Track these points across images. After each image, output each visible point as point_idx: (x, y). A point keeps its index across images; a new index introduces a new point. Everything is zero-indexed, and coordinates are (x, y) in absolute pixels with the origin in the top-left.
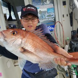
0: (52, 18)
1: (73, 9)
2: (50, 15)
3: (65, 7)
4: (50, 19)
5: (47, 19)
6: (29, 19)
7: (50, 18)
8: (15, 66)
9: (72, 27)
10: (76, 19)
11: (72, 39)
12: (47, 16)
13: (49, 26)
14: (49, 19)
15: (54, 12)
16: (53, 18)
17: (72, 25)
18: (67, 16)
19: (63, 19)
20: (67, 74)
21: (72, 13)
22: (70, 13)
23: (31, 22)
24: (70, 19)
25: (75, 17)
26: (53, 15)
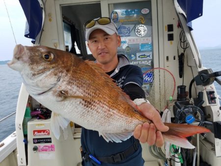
0: (148, 60)
1: (185, 49)
2: (144, 55)
3: (171, 43)
4: (143, 62)
5: (138, 61)
8: (75, 138)
9: (182, 78)
10: (190, 67)
11: (178, 100)
12: (139, 57)
14: (141, 61)
15: (152, 51)
16: (150, 61)
17: (181, 75)
18: (174, 59)
19: (167, 63)
20: (167, 163)
21: (183, 55)
22: (180, 54)
24: (180, 64)
25: (187, 62)
26: (149, 56)
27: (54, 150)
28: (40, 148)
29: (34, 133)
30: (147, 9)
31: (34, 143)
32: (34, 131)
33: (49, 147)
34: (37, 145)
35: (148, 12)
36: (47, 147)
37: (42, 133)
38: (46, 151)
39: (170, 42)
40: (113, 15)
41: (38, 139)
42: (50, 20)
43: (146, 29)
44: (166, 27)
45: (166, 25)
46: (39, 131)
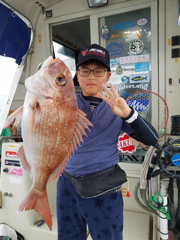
0: (144, 84)
2: (139, 77)
3: (176, 61)
4: (138, 86)
6: (91, 71)
7: (139, 84)
12: (133, 79)
13: (135, 101)
14: (135, 84)
16: (147, 85)
19: (169, 88)
23: (93, 77)
26: (146, 78)
27: (22, 175)
28: (10, 171)
29: (6, 154)
30: (144, 19)
31: (6, 164)
32: (7, 152)
33: (18, 171)
34: (8, 167)
35: (146, 22)
36: (16, 171)
37: (13, 155)
38: (15, 174)
39: (174, 59)
40: (103, 30)
41: (9, 161)
42: (40, 41)
43: (143, 44)
44: (169, 39)
45: (169, 37)
46: (11, 153)
